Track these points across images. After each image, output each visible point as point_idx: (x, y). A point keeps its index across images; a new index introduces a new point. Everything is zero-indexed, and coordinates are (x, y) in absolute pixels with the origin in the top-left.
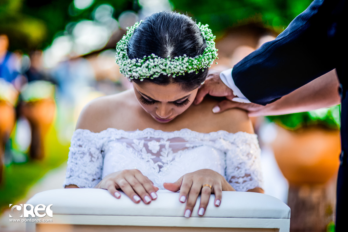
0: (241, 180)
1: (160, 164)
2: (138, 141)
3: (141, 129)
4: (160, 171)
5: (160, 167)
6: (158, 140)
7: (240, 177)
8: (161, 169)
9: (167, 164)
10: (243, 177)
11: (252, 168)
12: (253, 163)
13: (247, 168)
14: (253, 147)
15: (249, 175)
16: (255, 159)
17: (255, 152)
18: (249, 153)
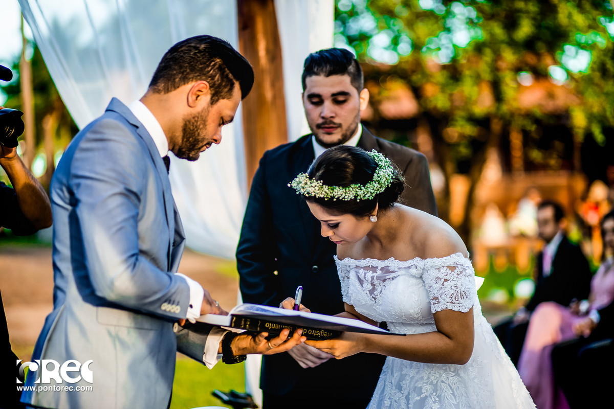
11: (441, 292)
12: (443, 286)
13: (435, 292)
14: (443, 270)
15: (437, 298)
16: (445, 283)
17: (446, 275)
18: (437, 278)
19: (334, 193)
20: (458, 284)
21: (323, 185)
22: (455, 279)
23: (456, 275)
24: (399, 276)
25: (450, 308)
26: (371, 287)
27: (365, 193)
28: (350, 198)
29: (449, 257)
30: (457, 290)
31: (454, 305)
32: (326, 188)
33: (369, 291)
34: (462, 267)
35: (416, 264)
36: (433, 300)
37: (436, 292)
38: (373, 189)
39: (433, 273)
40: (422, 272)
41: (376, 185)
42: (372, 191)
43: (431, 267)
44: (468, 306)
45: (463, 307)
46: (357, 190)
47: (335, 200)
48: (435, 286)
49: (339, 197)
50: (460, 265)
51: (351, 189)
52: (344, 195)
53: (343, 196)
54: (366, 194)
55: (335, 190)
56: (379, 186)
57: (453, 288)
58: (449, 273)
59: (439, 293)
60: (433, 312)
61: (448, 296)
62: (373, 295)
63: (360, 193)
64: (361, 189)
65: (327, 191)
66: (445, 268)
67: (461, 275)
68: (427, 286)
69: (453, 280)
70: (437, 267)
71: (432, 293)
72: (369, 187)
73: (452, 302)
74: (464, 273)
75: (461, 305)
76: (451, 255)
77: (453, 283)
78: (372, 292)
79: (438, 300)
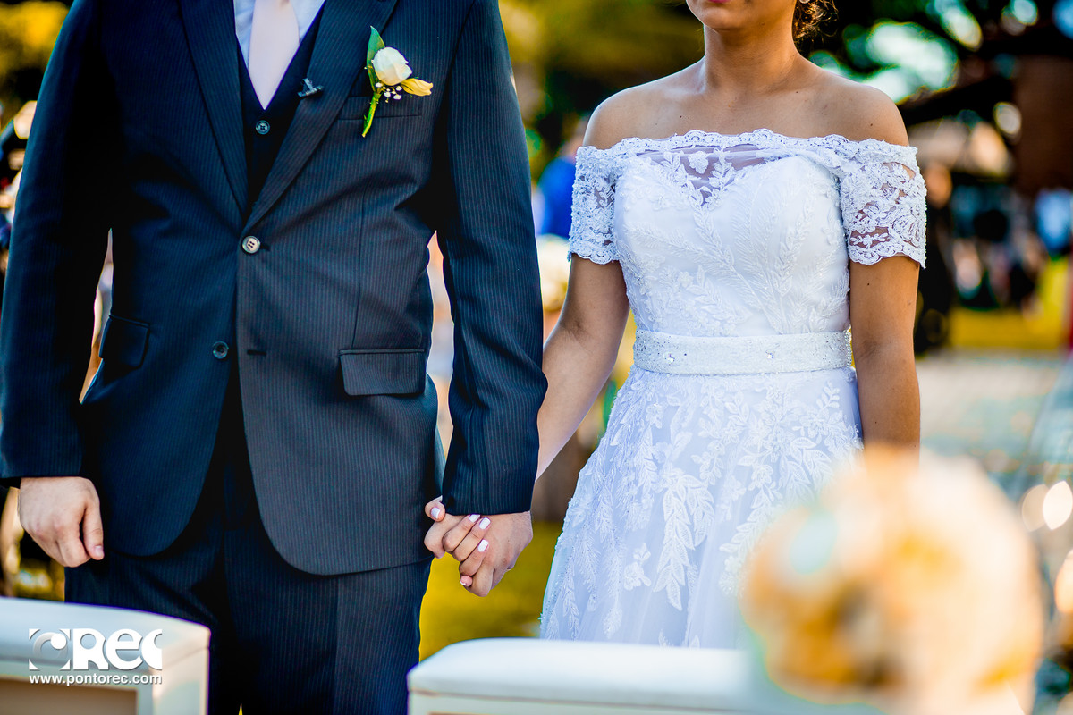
0: (868, 240)
1: (705, 189)
2: (671, 154)
3: (682, 133)
4: (704, 202)
5: (706, 195)
6: (710, 149)
7: (867, 233)
8: (707, 200)
9: (719, 189)
10: (872, 234)
13: (881, 216)
16: (901, 198)
17: (903, 182)
18: (886, 185)
25: (906, 252)
30: (919, 218)
31: (913, 248)
36: (875, 233)
37: (884, 215)
39: (878, 174)
43: (873, 158)
48: (882, 202)
57: (914, 211)
58: (907, 180)
59: (889, 219)
61: (906, 228)
66: (901, 167)
69: (914, 196)
70: (886, 161)
71: (874, 218)
77: (913, 201)
79: (886, 235)
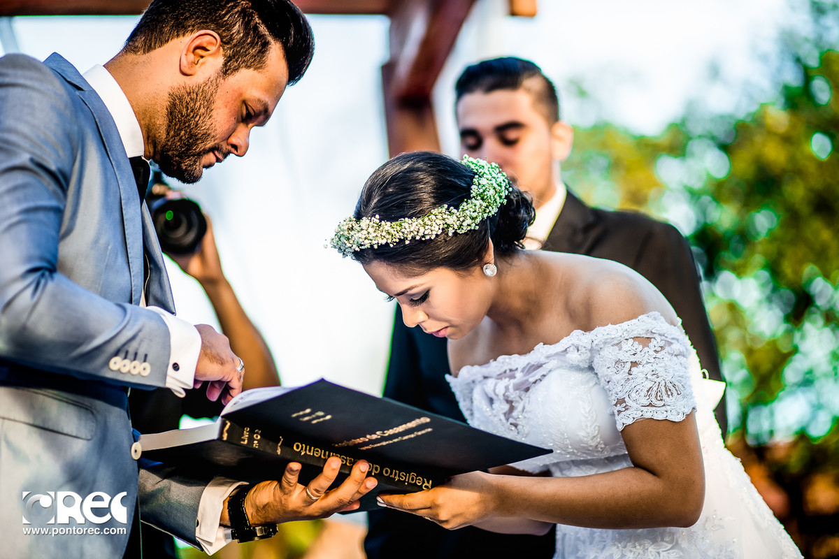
11: (627, 389)
12: (630, 377)
13: (618, 391)
14: (627, 346)
15: (623, 401)
16: (633, 369)
17: (634, 354)
18: (618, 362)
19: (403, 230)
20: (659, 369)
21: (381, 220)
22: (652, 360)
23: (651, 352)
24: (550, 371)
25: (648, 415)
26: (506, 407)
27: (461, 219)
28: (434, 233)
29: (634, 321)
30: (658, 380)
31: (654, 408)
32: (387, 225)
33: (505, 414)
34: (663, 338)
35: (577, 342)
36: (616, 405)
37: (620, 388)
38: (475, 211)
39: (610, 354)
40: (589, 354)
41: (479, 202)
42: (474, 215)
43: (605, 343)
44: (683, 409)
45: (674, 412)
46: (445, 216)
47: (407, 242)
48: (615, 378)
49: (413, 238)
50: (660, 335)
51: (434, 217)
52: (422, 230)
53: (421, 234)
54: (464, 221)
55: (404, 225)
56: (485, 204)
57: (649, 376)
58: (638, 351)
59: (625, 391)
60: (620, 428)
61: (642, 394)
62: (511, 420)
63: (451, 220)
64: (451, 214)
65: (391, 231)
66: (631, 341)
67: (663, 352)
68: (602, 380)
69: (648, 363)
70: (616, 342)
71: (614, 391)
72: (465, 208)
73: (650, 405)
74: (667, 349)
75: (668, 408)
76: (640, 317)
77: (648, 368)
78: (508, 414)
79: (624, 405)
